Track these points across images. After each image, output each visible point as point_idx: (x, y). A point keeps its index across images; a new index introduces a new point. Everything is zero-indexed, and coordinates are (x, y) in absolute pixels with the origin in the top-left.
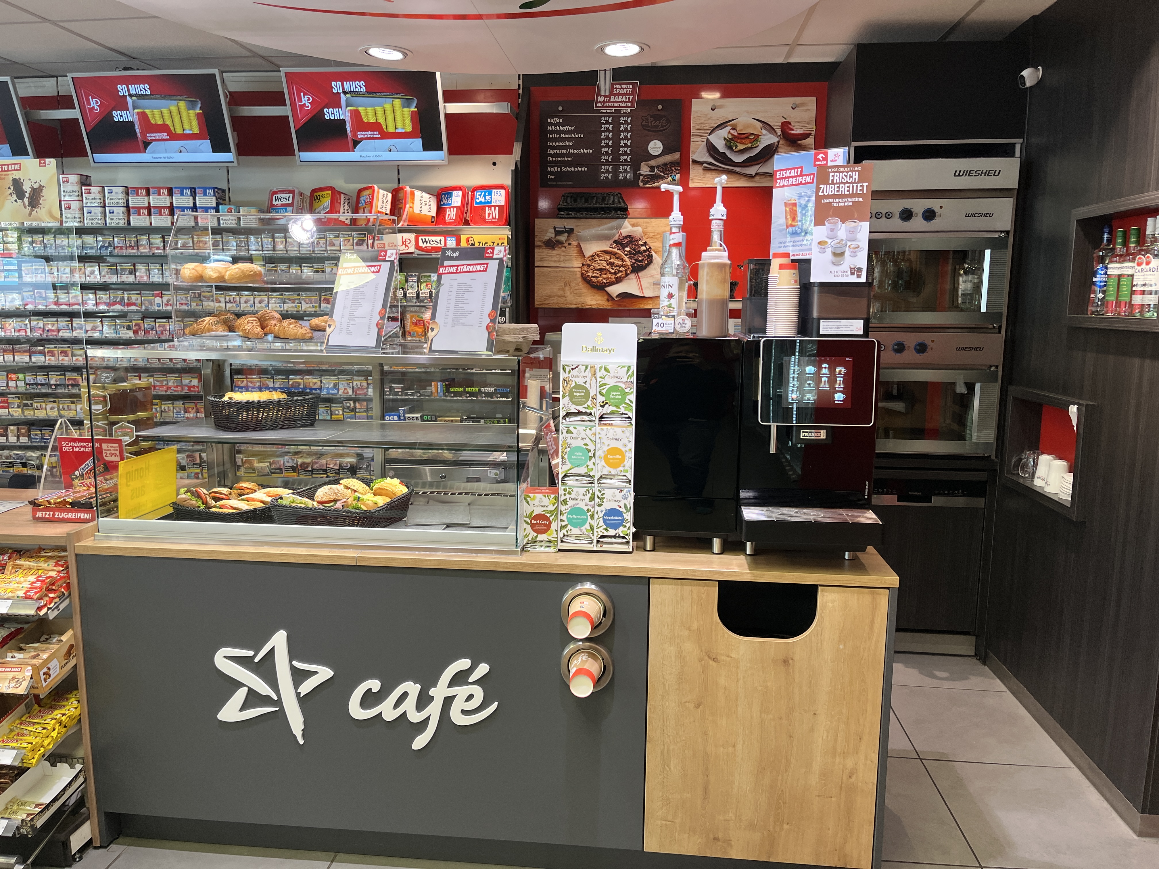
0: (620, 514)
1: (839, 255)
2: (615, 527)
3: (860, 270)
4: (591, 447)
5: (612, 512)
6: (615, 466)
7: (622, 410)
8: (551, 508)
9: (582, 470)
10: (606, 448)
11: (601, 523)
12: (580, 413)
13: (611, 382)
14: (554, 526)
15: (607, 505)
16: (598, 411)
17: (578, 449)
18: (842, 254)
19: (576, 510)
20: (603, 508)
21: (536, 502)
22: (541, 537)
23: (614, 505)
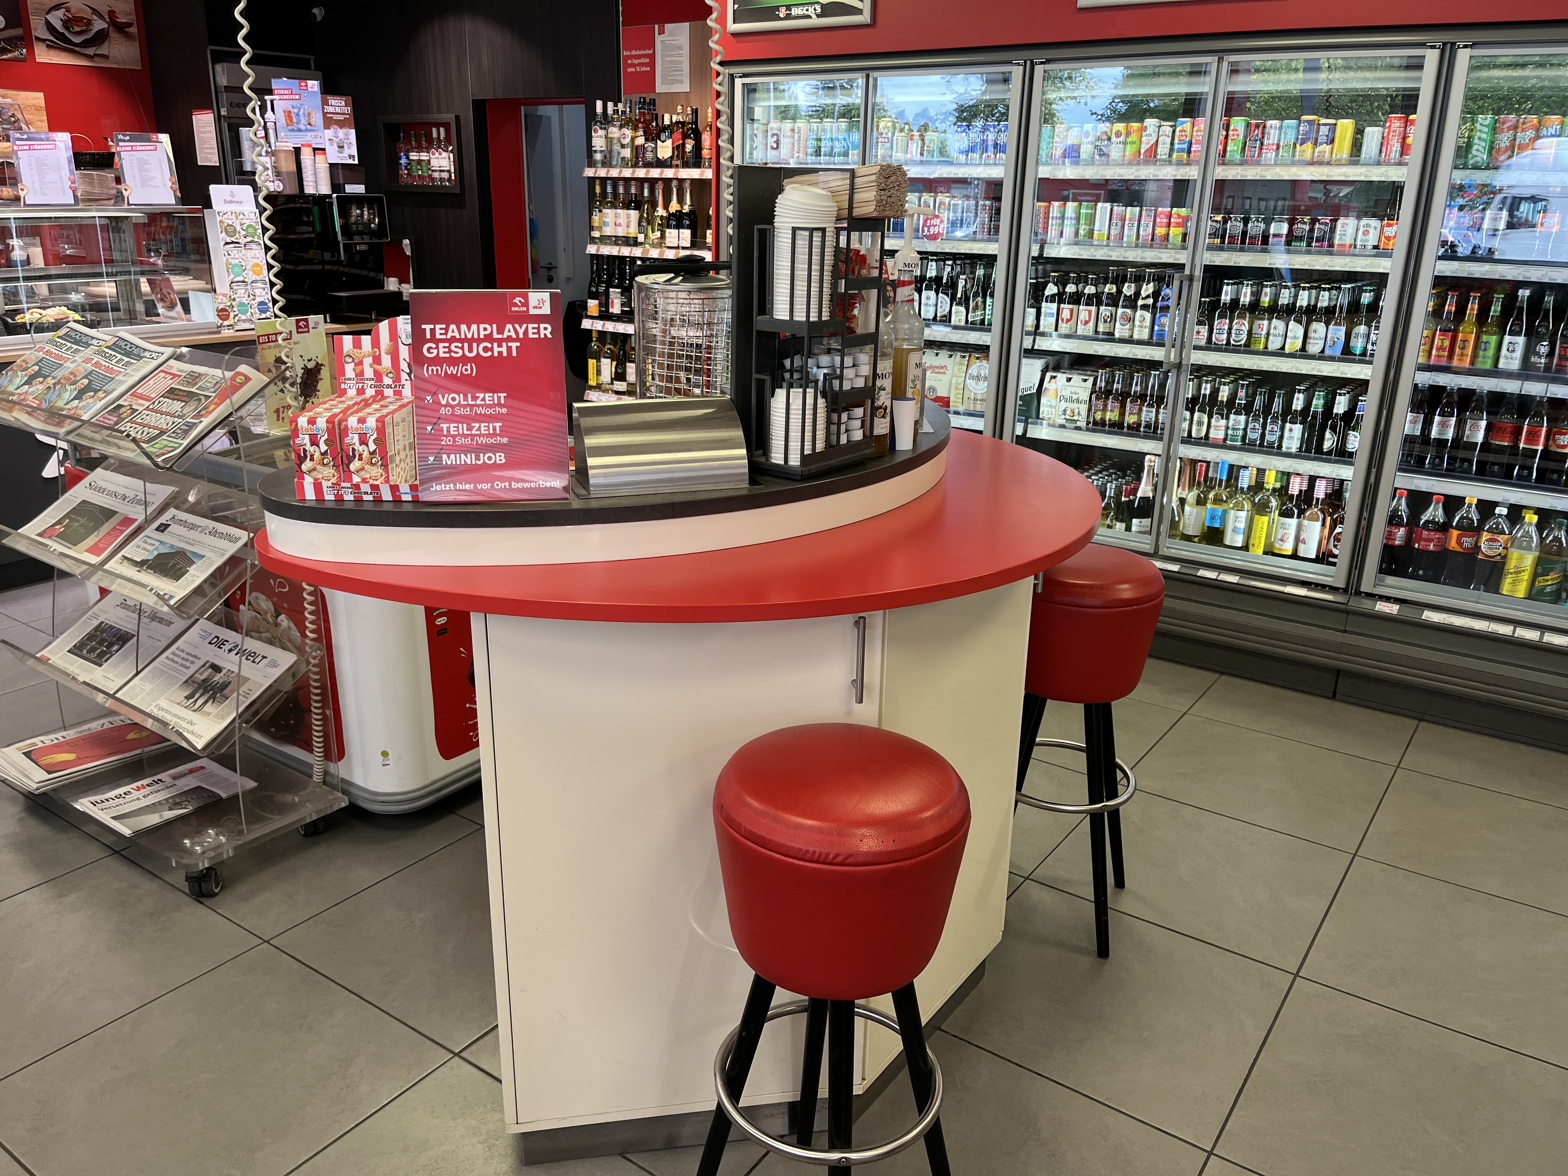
0: (266, 304)
1: (341, 147)
2: (265, 312)
3: (354, 156)
4: (243, 264)
5: (262, 303)
6: (258, 275)
7: (256, 240)
8: (229, 304)
9: (241, 279)
10: (251, 264)
11: (257, 311)
12: (233, 242)
13: (248, 222)
14: (232, 315)
15: (258, 299)
16: (243, 241)
17: (236, 265)
18: (343, 147)
19: (241, 304)
20: (256, 301)
21: (220, 301)
22: (226, 323)
23: (262, 299)
